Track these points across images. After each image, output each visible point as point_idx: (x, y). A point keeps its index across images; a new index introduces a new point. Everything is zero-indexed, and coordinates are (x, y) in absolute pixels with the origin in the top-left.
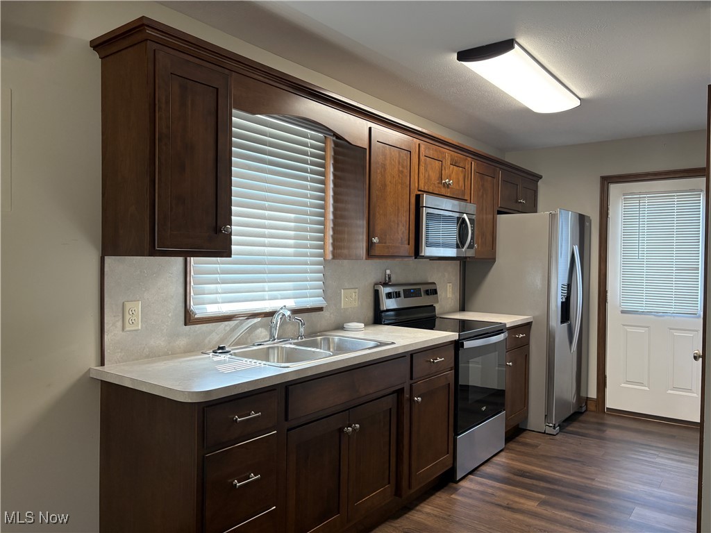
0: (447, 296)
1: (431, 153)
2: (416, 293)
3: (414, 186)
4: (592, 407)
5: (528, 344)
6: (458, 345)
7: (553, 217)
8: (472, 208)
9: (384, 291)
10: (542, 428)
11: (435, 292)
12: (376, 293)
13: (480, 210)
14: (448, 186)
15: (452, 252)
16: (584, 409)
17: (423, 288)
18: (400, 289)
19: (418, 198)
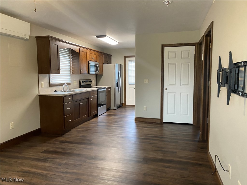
0: (93, 83)
1: (90, 52)
2: (88, 82)
3: (87, 59)
4: (123, 105)
5: (110, 91)
6: (97, 90)
7: (114, 65)
8: (98, 63)
9: (81, 81)
10: (114, 108)
11: (91, 81)
12: (80, 81)
13: (100, 64)
14: (93, 59)
15: (94, 73)
16: (122, 105)
17: (89, 80)
18: (85, 81)
19: (88, 62)
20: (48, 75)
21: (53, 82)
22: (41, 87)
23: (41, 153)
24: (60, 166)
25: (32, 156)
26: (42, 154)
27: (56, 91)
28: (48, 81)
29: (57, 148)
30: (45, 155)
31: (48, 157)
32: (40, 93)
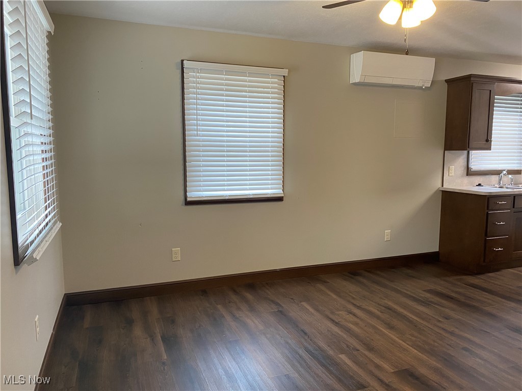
20: (466, 152)
21: (474, 166)
22: (449, 175)
23: (424, 291)
24: (446, 320)
25: (407, 290)
26: (425, 293)
27: (479, 185)
28: (466, 163)
29: (456, 292)
30: (428, 295)
31: (433, 300)
32: (444, 187)
